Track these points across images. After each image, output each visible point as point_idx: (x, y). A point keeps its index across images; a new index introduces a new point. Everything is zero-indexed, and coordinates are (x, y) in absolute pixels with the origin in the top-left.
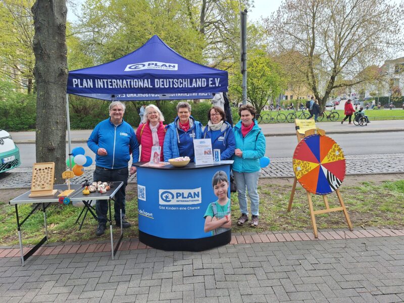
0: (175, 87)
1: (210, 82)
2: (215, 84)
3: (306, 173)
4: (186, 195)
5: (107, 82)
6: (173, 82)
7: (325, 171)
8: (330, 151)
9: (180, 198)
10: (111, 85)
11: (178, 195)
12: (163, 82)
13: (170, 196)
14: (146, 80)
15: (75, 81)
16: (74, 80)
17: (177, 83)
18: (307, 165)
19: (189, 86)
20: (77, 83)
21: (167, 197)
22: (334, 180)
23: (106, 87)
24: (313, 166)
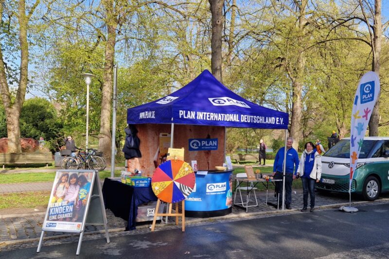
0: (254, 122)
1: (277, 121)
2: (280, 122)
3: (163, 189)
4: (220, 186)
5: (206, 115)
6: (253, 118)
7: (178, 184)
8: (181, 169)
9: (218, 188)
10: (209, 118)
11: (217, 186)
12: (246, 117)
13: (213, 187)
14: (235, 115)
15: (181, 113)
16: (180, 111)
17: (256, 119)
18: (163, 184)
19: (264, 122)
20: (182, 114)
21: (211, 188)
22: (186, 189)
23: (205, 119)
24: (168, 183)
